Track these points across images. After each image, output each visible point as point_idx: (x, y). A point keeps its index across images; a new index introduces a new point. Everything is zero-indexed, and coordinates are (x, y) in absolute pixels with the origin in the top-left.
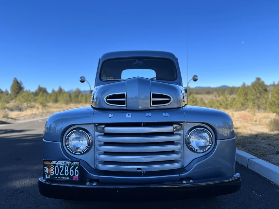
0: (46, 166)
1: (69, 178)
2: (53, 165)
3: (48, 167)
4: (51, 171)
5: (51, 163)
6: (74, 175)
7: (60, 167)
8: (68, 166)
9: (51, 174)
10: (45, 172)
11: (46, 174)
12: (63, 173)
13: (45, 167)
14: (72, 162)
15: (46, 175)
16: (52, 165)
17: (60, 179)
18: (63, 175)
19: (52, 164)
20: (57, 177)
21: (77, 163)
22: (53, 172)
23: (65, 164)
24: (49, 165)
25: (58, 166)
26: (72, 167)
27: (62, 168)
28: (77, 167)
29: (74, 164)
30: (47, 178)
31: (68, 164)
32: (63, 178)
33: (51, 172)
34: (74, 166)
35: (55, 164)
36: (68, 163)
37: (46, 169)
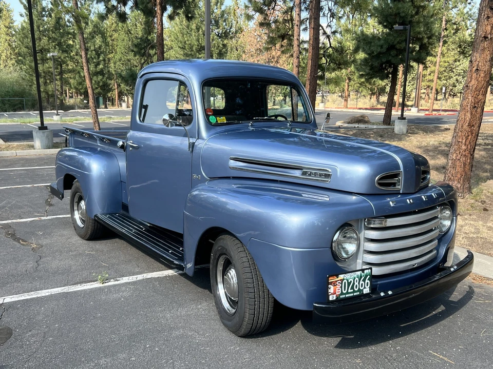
0: (331, 283)
2: (340, 280)
3: (334, 284)
4: (337, 289)
5: (338, 278)
8: (358, 277)
9: (337, 293)
12: (352, 288)
18: (352, 291)
19: (339, 279)
22: (340, 290)
23: (355, 276)
25: (347, 280)
26: (363, 278)
27: (351, 281)
28: (369, 276)
32: (352, 294)
33: (337, 291)
36: (359, 273)
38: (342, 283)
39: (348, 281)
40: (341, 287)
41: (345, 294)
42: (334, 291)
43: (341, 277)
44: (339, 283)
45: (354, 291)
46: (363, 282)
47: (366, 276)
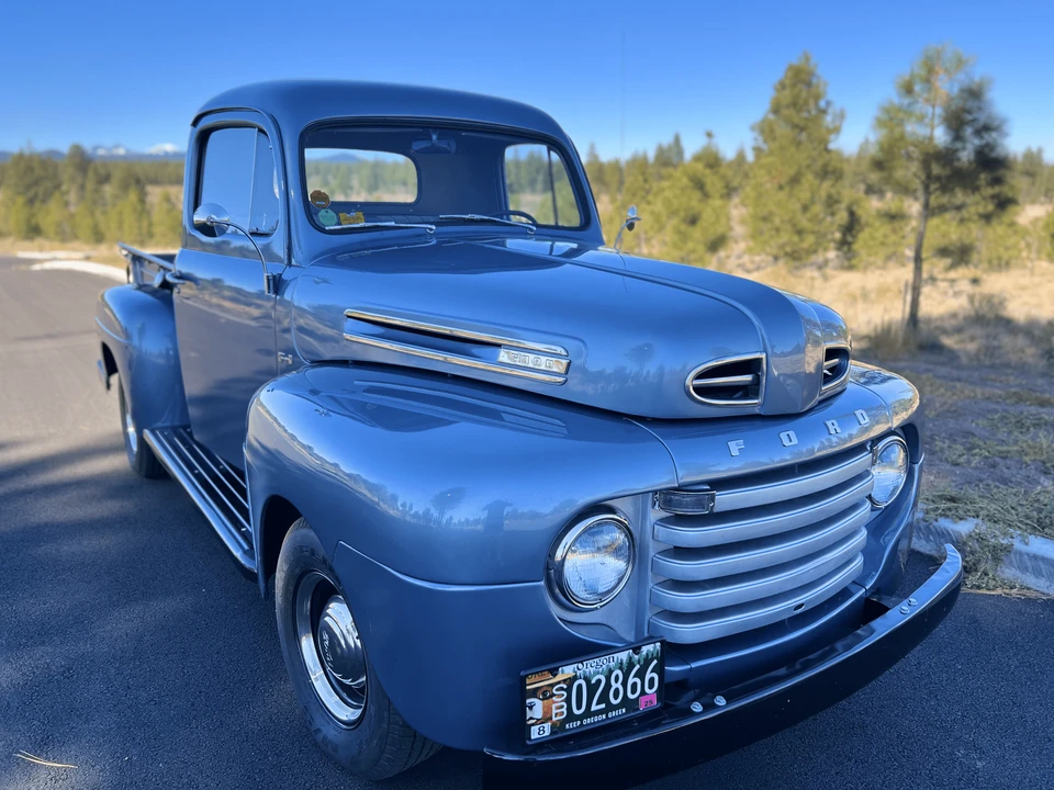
0: (534, 693)
1: (624, 710)
2: (564, 681)
3: (544, 694)
4: (554, 706)
5: (555, 675)
6: (643, 693)
7: (593, 681)
8: (621, 668)
9: (554, 719)
10: (531, 718)
11: (533, 725)
13: (528, 701)
14: (637, 650)
15: (532, 728)
16: (559, 683)
17: (591, 724)
19: (560, 677)
20: (579, 723)
21: (655, 648)
22: (564, 710)
23: (612, 664)
24: (545, 689)
26: (638, 667)
27: (599, 681)
29: (644, 653)
30: (537, 736)
31: (621, 663)
32: (604, 716)
33: (554, 711)
34: (642, 663)
35: (572, 674)
36: (624, 656)
37: (531, 708)
38: (569, 690)
39: (587, 680)
40: (568, 700)
41: (580, 717)
42: (545, 713)
43: (568, 671)
44: (562, 689)
45: (610, 708)
46: (638, 680)
47: (647, 661)
